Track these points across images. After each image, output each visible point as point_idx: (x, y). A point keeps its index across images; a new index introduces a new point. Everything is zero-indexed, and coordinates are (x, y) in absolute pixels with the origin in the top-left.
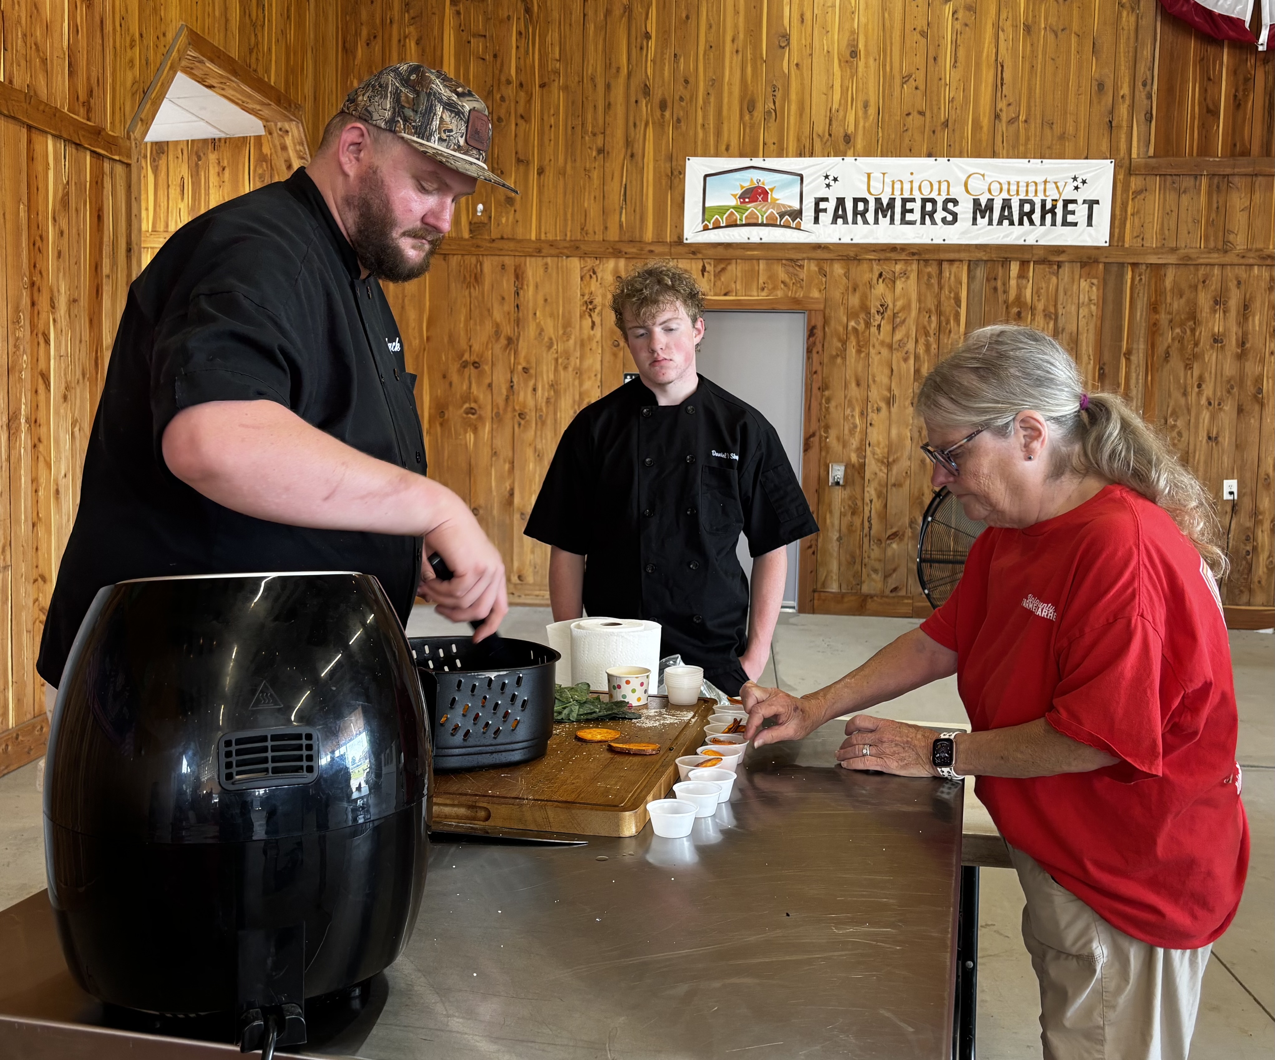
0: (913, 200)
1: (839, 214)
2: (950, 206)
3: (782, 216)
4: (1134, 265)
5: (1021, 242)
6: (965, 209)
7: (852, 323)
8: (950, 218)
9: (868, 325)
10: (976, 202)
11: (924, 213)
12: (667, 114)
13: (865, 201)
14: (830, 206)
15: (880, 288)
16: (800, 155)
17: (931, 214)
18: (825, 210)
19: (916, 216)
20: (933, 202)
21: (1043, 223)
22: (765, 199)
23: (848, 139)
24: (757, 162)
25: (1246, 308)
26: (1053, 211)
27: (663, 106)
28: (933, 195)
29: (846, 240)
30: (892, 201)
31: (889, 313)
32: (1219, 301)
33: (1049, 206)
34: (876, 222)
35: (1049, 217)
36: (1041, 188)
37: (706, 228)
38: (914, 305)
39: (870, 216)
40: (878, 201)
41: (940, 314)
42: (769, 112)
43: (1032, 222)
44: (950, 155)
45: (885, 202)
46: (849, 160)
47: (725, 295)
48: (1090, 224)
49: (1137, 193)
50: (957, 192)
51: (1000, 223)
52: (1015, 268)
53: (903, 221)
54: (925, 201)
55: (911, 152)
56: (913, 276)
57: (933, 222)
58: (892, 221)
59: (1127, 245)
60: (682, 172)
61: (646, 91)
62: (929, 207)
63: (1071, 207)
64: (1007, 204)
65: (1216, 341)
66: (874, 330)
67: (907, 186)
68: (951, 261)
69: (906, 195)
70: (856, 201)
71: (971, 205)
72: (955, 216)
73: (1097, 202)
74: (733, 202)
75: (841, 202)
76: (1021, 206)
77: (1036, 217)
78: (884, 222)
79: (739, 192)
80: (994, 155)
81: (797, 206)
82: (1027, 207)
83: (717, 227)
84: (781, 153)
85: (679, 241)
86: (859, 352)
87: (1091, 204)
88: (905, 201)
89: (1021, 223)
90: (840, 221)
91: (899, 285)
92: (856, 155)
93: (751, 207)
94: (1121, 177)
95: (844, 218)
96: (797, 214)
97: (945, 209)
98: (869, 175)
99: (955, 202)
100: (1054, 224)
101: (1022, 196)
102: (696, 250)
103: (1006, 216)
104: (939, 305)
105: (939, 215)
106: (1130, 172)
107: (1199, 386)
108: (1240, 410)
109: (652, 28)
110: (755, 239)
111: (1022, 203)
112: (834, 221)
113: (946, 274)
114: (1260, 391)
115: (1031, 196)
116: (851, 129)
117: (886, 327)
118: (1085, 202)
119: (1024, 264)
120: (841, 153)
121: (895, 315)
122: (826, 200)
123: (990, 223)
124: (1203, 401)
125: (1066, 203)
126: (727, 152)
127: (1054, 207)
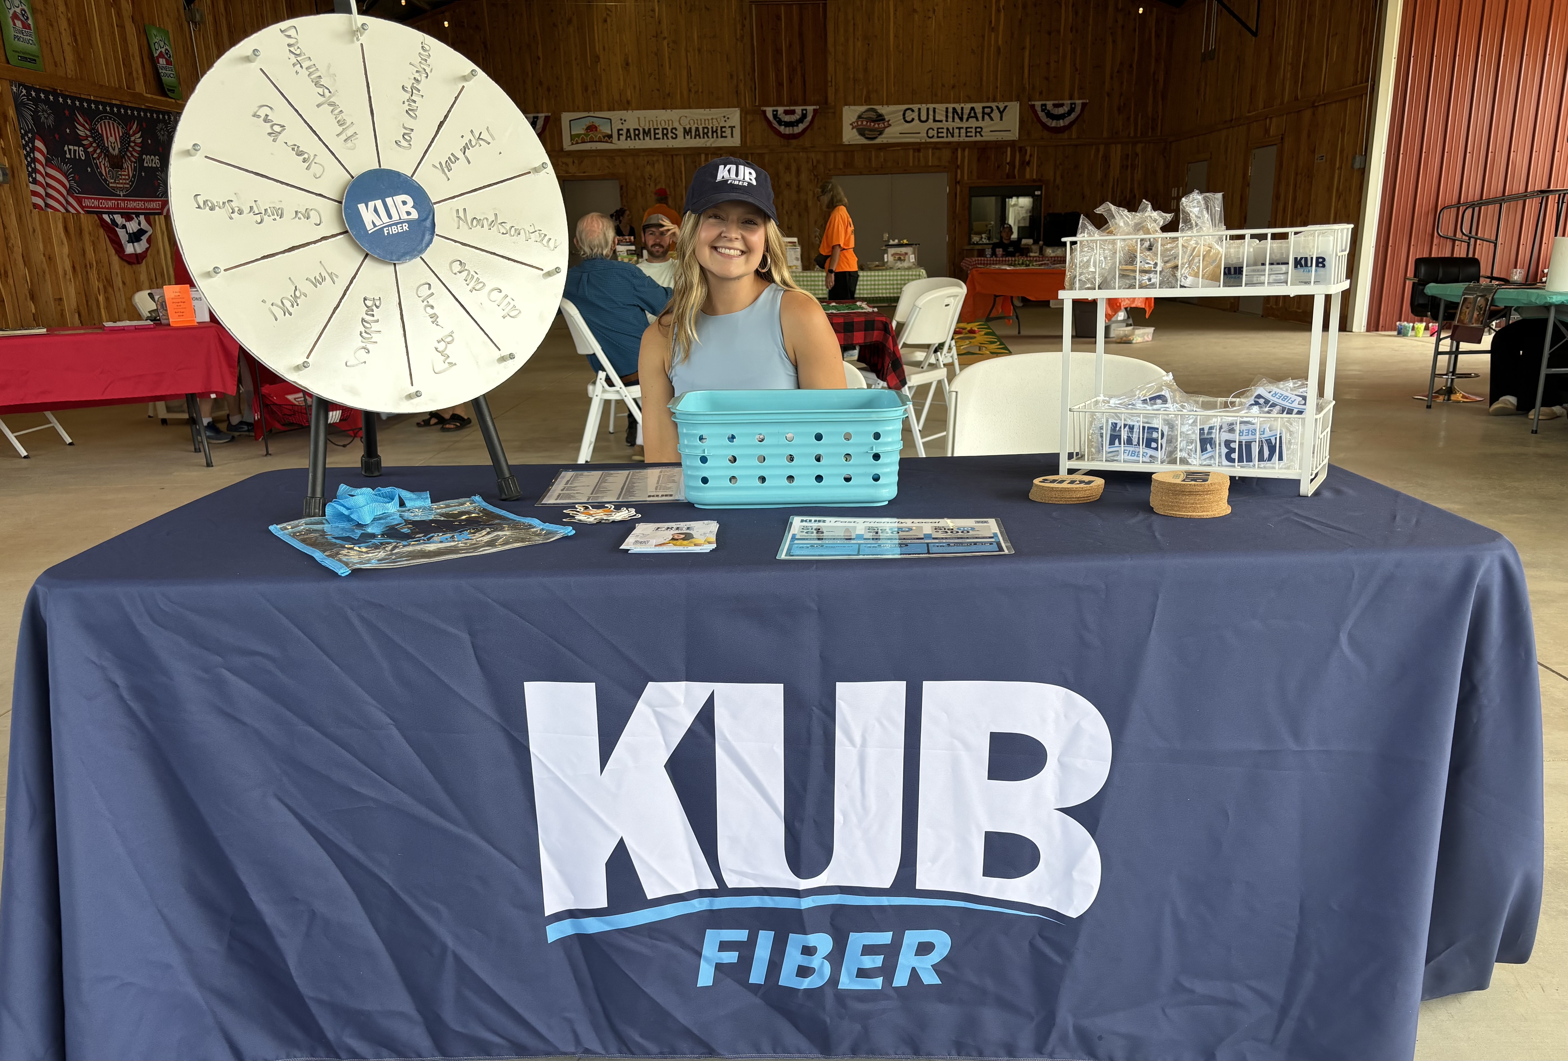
0: (658, 129)
1: (628, 136)
2: (674, 131)
3: (604, 137)
4: (752, 154)
5: (704, 146)
6: (680, 132)
7: (638, 184)
8: (674, 136)
9: (645, 184)
10: (685, 129)
11: (663, 134)
12: (551, 93)
13: (638, 130)
14: (624, 132)
15: (649, 168)
16: (609, 110)
17: (666, 135)
18: (622, 135)
19: (660, 136)
20: (667, 129)
21: (713, 137)
22: (596, 130)
23: (628, 102)
24: (591, 114)
25: (799, 171)
26: (716, 131)
27: (549, 90)
28: (666, 127)
29: (632, 147)
30: (649, 129)
31: (653, 179)
32: (788, 168)
33: (714, 130)
34: (644, 139)
35: (715, 134)
36: (710, 121)
37: (573, 144)
38: (663, 174)
39: (641, 136)
40: (644, 130)
41: (674, 178)
42: (594, 91)
43: (708, 137)
44: (672, 108)
45: (647, 130)
46: (630, 112)
47: (584, 173)
48: (732, 136)
49: (750, 122)
50: (676, 125)
51: (695, 138)
52: (703, 157)
53: (655, 138)
54: (663, 129)
55: (655, 108)
56: (661, 162)
57: (668, 138)
58: (651, 139)
59: (748, 145)
60: (560, 119)
61: (541, 83)
62: (665, 132)
63: (723, 129)
64: (697, 129)
65: (788, 185)
66: (648, 186)
67: (655, 124)
68: (677, 155)
69: (655, 127)
70: (635, 130)
71: (682, 130)
72: (676, 135)
73: (734, 127)
74: (583, 132)
75: (628, 130)
76: (703, 130)
77: (710, 134)
78: (647, 139)
79: (585, 127)
80: (690, 108)
81: (610, 132)
82: (706, 130)
83: (577, 143)
84: (601, 110)
85: (562, 149)
86: (642, 196)
87: (732, 128)
88: (655, 129)
89: (704, 138)
90: (629, 139)
91: (656, 166)
92: (632, 110)
93: (591, 134)
94: (743, 115)
95: (630, 137)
96: (610, 136)
97: (672, 132)
98: (639, 118)
99: (676, 129)
100: (717, 137)
101: (704, 126)
102: (570, 153)
103: (698, 135)
104: (673, 174)
105: (670, 135)
106: (746, 113)
107: (782, 205)
108: (800, 215)
109: (540, 55)
110: (594, 148)
111: (704, 128)
112: (626, 139)
113: (675, 161)
114: (807, 206)
115: (707, 126)
116: (629, 98)
117: (652, 185)
118: (729, 127)
119: (707, 155)
120: (627, 110)
121: (655, 180)
122: (622, 130)
123: (691, 138)
124: (785, 212)
125: (722, 128)
126: (578, 110)
127: (717, 130)
